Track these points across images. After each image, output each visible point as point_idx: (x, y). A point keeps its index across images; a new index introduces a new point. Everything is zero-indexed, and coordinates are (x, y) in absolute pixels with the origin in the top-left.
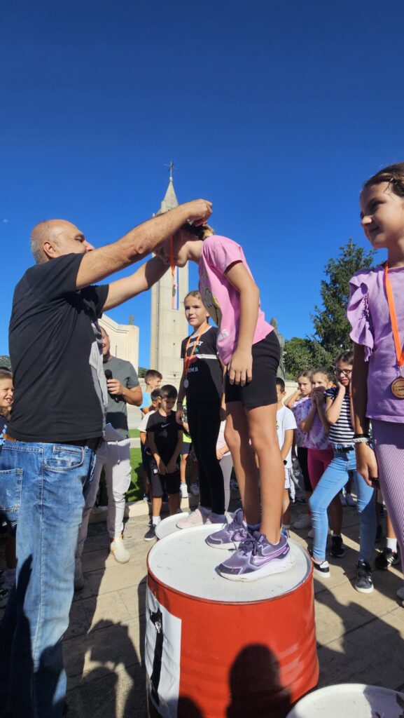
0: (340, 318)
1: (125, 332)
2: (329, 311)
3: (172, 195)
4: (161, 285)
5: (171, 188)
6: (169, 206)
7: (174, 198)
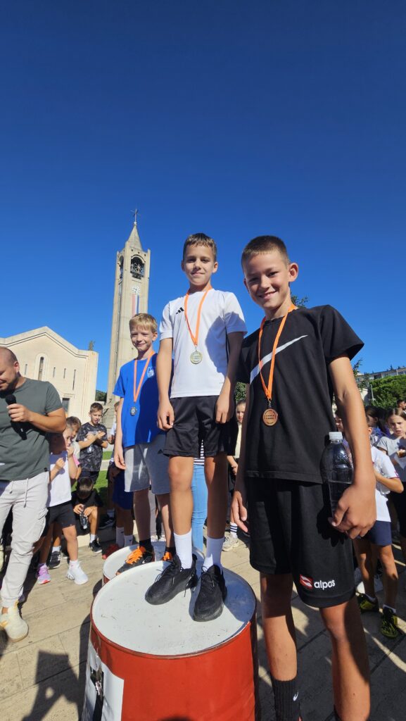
1: (84, 357)
3: (135, 237)
4: (122, 315)
5: (135, 231)
6: (132, 246)
7: (138, 240)
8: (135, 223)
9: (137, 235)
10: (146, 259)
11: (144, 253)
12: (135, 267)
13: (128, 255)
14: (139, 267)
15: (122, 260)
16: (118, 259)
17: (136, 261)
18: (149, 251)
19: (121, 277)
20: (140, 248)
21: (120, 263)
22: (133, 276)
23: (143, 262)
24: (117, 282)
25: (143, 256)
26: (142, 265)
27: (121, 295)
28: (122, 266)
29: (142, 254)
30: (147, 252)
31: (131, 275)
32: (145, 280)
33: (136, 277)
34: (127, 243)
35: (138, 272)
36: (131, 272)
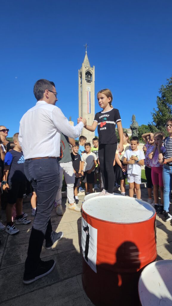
0: (165, 114)
2: (160, 111)
3: (87, 60)
4: (83, 102)
5: (86, 57)
6: (86, 66)
7: (88, 62)
8: (86, 52)
9: (87, 59)
10: (93, 72)
11: (91, 68)
12: (88, 77)
13: (84, 70)
14: (89, 76)
15: (81, 74)
16: (79, 73)
17: (88, 74)
18: (94, 67)
19: (81, 83)
20: (89, 66)
21: (80, 76)
22: (87, 82)
23: (91, 73)
24: (79, 86)
25: (91, 70)
26: (91, 75)
27: (82, 92)
28: (81, 77)
29: (91, 69)
30: (93, 67)
31: (86, 81)
32: (93, 83)
33: (88, 82)
34: (83, 64)
35: (89, 79)
36: (86, 80)
